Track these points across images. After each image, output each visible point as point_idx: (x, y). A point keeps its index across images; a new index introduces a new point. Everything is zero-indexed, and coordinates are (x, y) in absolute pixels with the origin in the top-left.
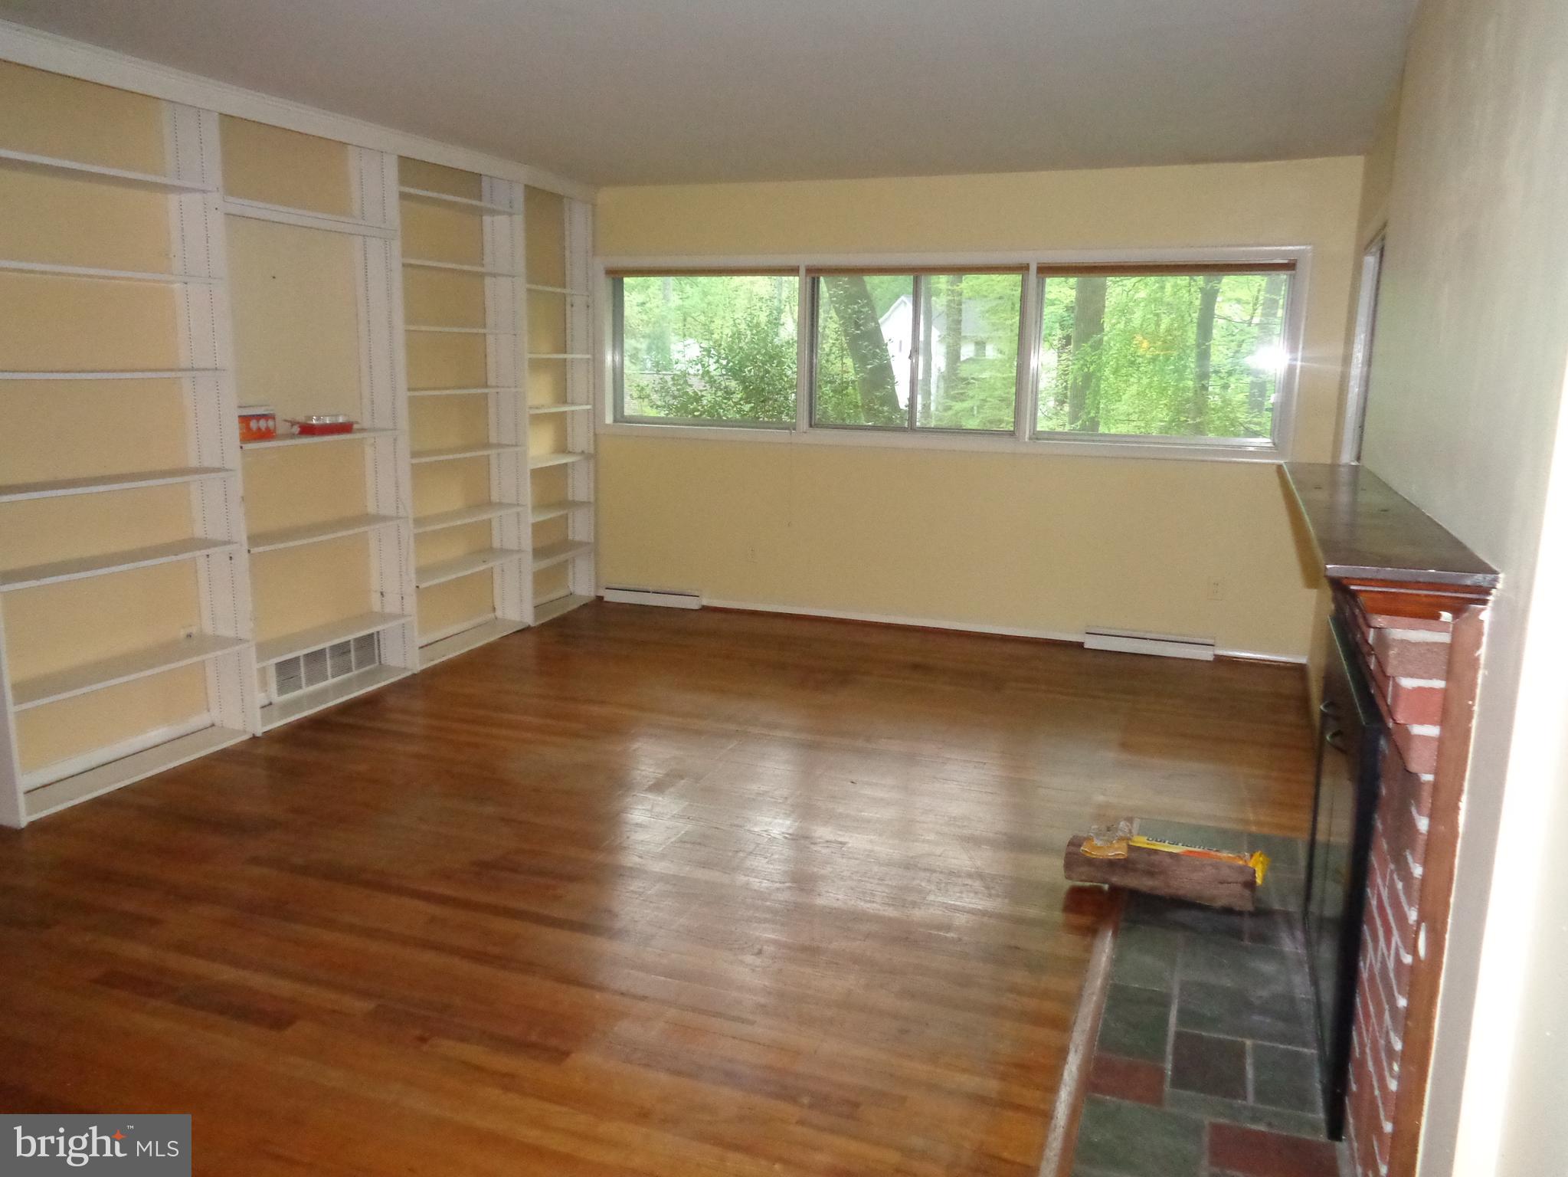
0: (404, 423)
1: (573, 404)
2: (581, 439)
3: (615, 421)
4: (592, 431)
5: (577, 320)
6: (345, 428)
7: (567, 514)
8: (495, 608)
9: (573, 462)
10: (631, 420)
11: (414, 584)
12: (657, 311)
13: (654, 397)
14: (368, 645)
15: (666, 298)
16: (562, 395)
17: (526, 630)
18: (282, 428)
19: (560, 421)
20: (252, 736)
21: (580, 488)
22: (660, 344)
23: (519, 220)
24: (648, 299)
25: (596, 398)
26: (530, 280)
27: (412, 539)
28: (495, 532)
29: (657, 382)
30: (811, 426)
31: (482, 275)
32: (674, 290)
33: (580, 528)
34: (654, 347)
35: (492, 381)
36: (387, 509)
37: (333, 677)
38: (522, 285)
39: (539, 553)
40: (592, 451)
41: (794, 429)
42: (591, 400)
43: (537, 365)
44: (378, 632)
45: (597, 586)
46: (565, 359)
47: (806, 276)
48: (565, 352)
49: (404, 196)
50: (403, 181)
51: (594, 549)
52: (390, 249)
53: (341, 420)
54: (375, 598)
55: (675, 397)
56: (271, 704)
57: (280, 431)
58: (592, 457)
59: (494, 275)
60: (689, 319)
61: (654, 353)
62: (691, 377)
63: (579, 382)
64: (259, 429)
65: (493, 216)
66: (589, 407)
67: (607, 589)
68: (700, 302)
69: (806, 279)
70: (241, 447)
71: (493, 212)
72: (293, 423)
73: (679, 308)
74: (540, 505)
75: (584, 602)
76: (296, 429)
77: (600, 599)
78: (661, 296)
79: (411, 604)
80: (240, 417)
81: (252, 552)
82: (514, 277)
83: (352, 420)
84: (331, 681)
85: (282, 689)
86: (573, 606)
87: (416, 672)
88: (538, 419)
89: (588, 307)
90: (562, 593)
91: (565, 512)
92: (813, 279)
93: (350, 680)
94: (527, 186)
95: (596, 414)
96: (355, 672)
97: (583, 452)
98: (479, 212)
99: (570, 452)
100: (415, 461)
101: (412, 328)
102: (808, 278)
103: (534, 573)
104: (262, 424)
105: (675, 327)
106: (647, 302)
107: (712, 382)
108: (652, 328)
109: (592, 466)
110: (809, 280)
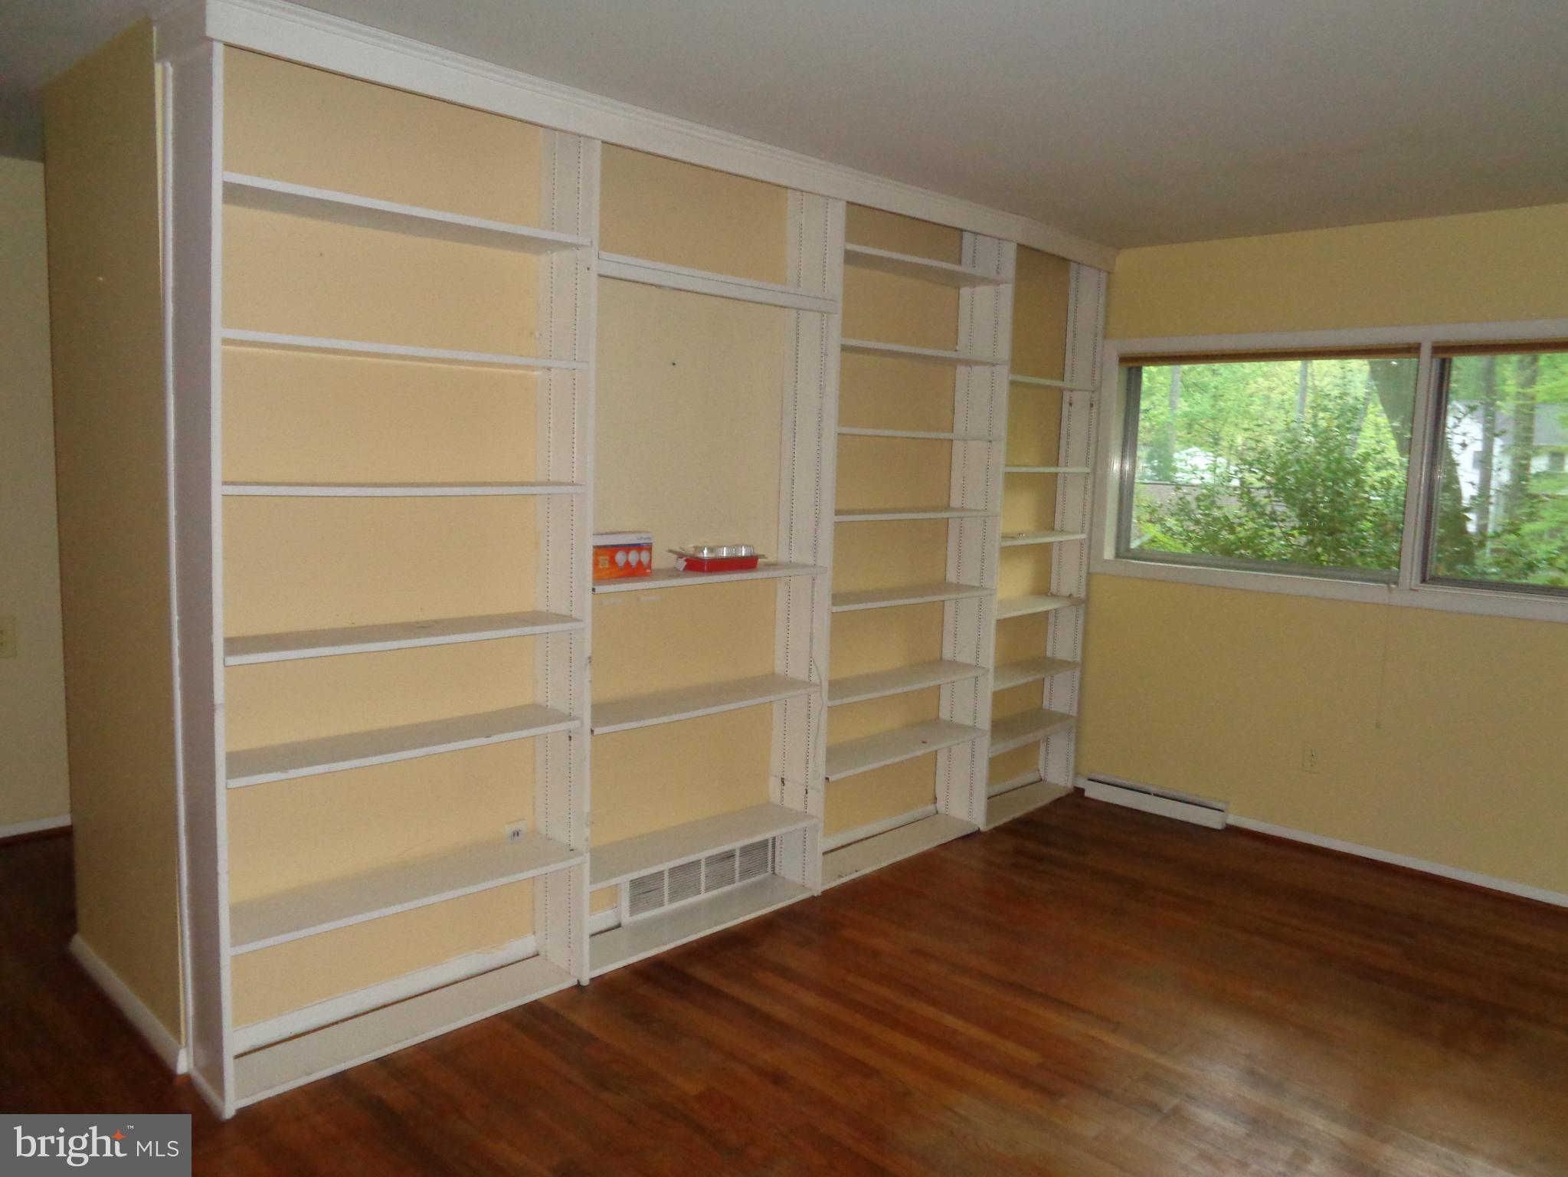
0: (826, 559)
1: (1062, 531)
2: (1069, 579)
3: (1118, 556)
4: (1084, 568)
5: (1076, 423)
6: (748, 564)
7: (1044, 679)
8: (936, 799)
9: (1056, 610)
10: (1140, 555)
11: (823, 773)
12: (1163, 418)
13: (1171, 522)
14: (759, 855)
15: (1173, 405)
16: (1047, 521)
17: (974, 836)
18: (661, 559)
19: (1043, 555)
20: (576, 983)
21: (1063, 643)
22: (1162, 452)
23: (1007, 290)
24: (1152, 407)
25: (1093, 526)
26: (1014, 370)
27: (825, 711)
28: (945, 702)
29: (1174, 502)
30: (1424, 581)
31: (953, 363)
32: (1181, 396)
33: (1060, 697)
34: (1156, 455)
35: (955, 503)
36: (798, 671)
37: (707, 890)
38: (1004, 375)
39: (1000, 727)
40: (1083, 595)
41: (1396, 583)
42: (1087, 527)
43: (1013, 481)
44: (774, 839)
45: (1077, 774)
46: (1057, 474)
47: (1432, 357)
48: (1057, 465)
49: (850, 258)
50: (850, 236)
51: (1075, 725)
52: (827, 325)
53: (743, 552)
54: (774, 784)
55: (1197, 522)
56: (619, 926)
57: (656, 564)
58: (1082, 603)
59: (969, 363)
60: (1196, 426)
61: (1156, 461)
62: (1220, 497)
63: (1072, 503)
64: (628, 564)
65: (974, 287)
66: (1083, 536)
67: (1090, 780)
68: (1209, 408)
69: (1432, 362)
70: (594, 590)
71: (974, 281)
72: (680, 555)
73: (1186, 415)
74: (1005, 665)
75: (1057, 796)
76: (682, 564)
77: (1079, 792)
78: (1167, 403)
79: (816, 804)
80: (595, 547)
81: (595, 733)
82: (994, 365)
83: (758, 551)
84: (704, 896)
85: (635, 907)
86: (1042, 800)
87: (816, 895)
88: (1010, 553)
89: (1092, 405)
90: (1029, 777)
91: (1039, 676)
92: (1444, 361)
93: (729, 896)
94: (1021, 247)
95: (1091, 546)
96: (738, 884)
97: (1070, 596)
98: (956, 281)
99: (1052, 595)
100: (835, 609)
101: (846, 430)
102: (1434, 360)
103: (990, 759)
104: (633, 557)
105: (1179, 434)
106: (1151, 409)
107: (1252, 504)
108: (1154, 436)
109: (1081, 612)
110: (1436, 363)
